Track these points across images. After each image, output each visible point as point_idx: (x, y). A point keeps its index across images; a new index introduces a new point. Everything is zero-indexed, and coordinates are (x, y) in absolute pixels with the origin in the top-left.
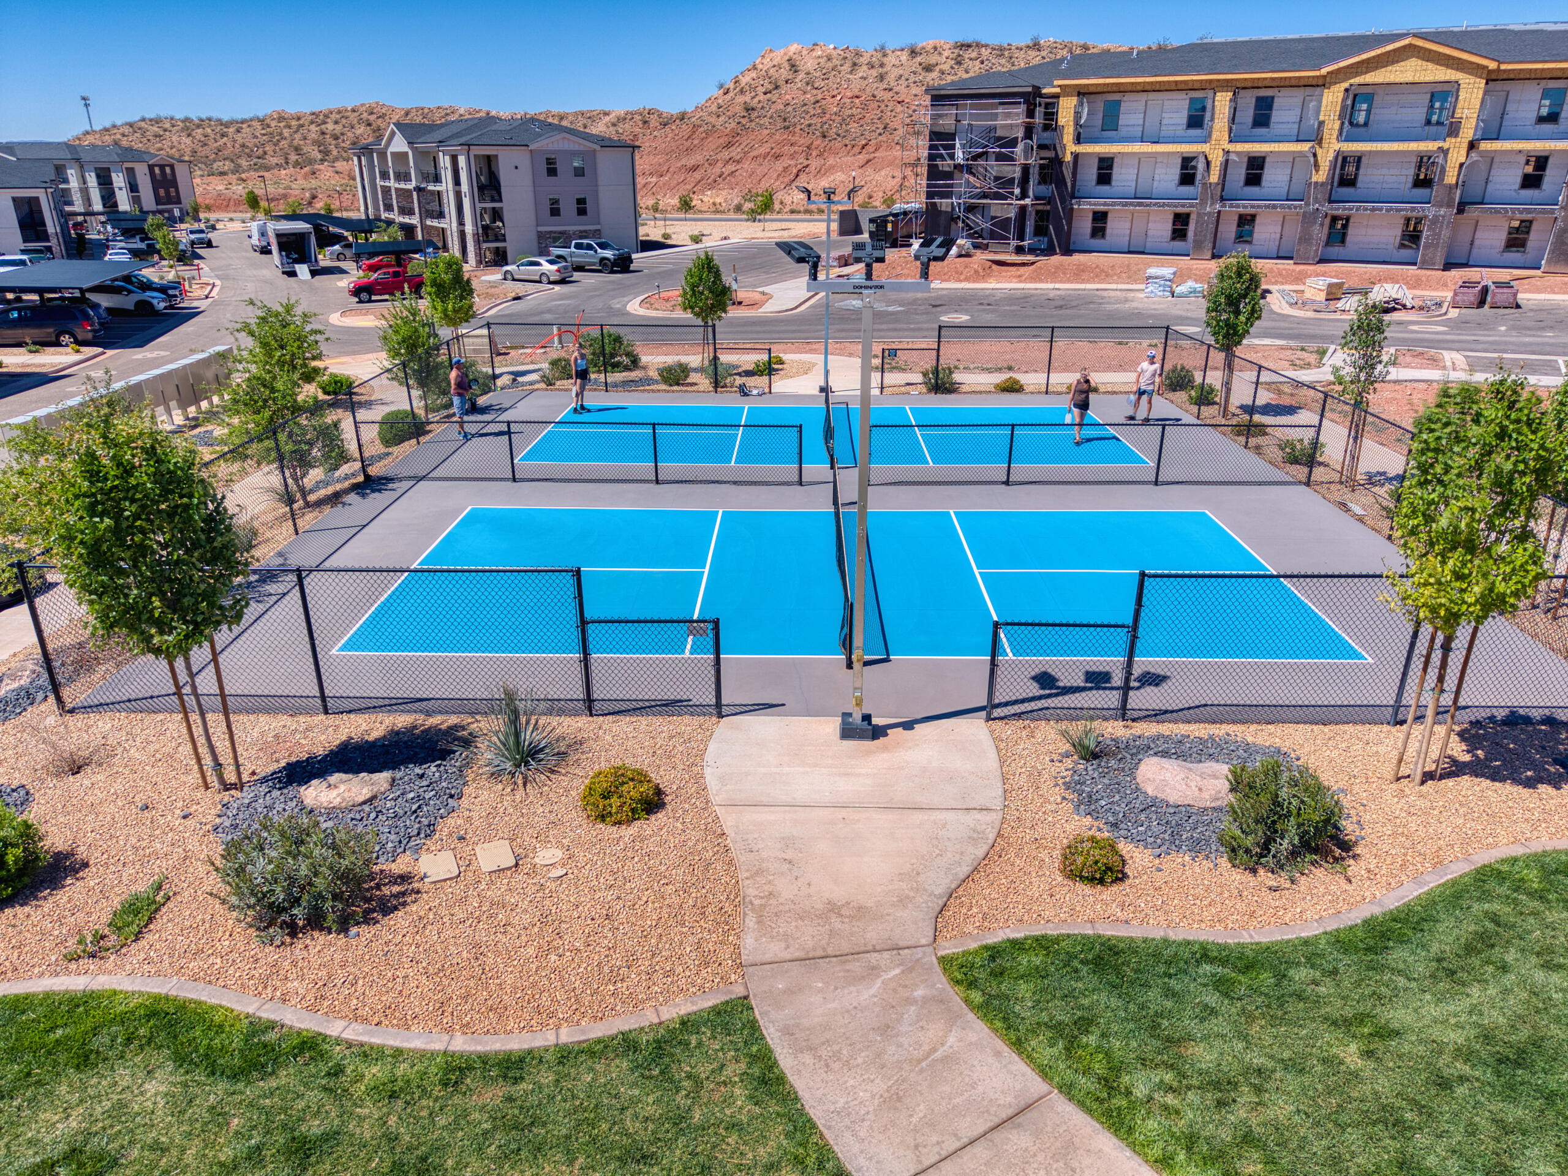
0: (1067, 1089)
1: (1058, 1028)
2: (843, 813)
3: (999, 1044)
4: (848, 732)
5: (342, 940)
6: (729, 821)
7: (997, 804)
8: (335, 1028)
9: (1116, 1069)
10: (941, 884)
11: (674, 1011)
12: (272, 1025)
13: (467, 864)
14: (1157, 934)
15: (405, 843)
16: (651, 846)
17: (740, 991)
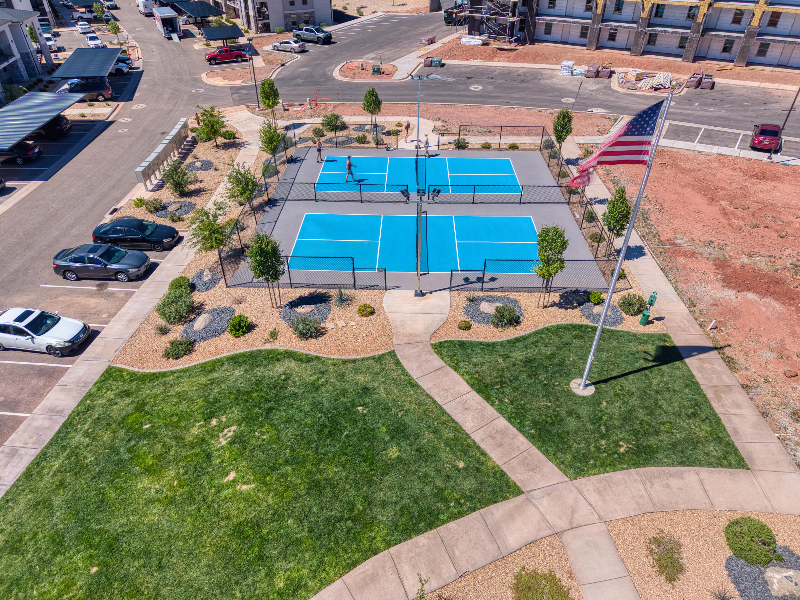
0: (449, 365)
1: (450, 356)
2: (414, 315)
3: (439, 358)
4: (416, 295)
5: (316, 340)
6: (389, 316)
7: (448, 313)
8: (321, 355)
9: (458, 362)
10: (432, 330)
11: (381, 352)
12: (309, 355)
13: (336, 325)
14: (473, 340)
15: (322, 321)
16: (373, 321)
17: (393, 349)
